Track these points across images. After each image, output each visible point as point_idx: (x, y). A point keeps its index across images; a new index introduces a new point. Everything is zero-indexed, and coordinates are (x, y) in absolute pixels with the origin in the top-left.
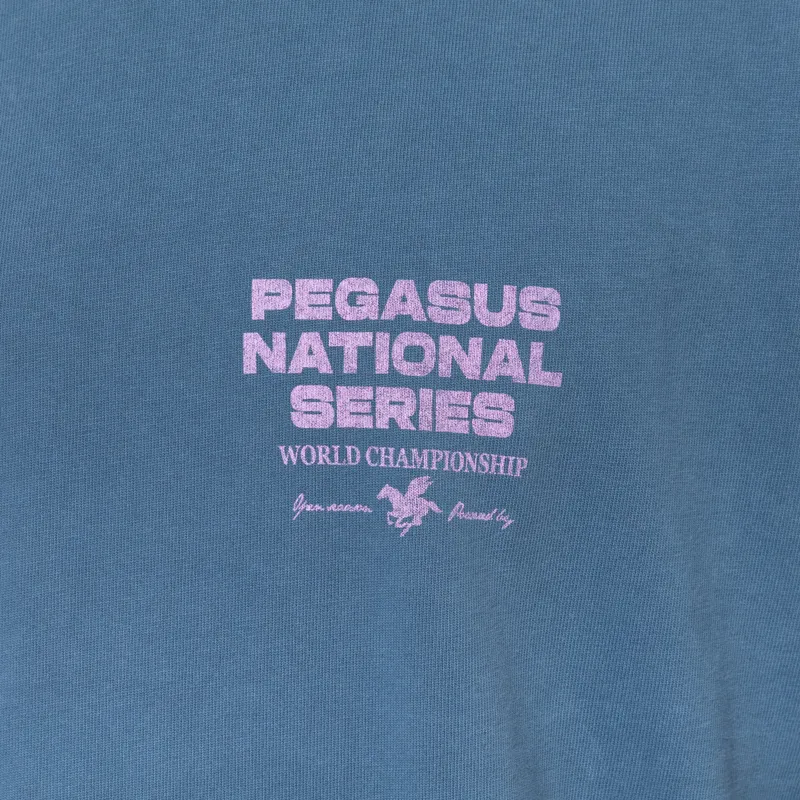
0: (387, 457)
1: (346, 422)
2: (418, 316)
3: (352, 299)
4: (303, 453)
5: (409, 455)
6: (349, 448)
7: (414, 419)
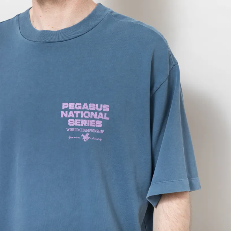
0: (82, 130)
1: (77, 125)
2: (87, 109)
3: (77, 106)
4: (70, 129)
5: (86, 130)
6: (77, 129)
7: (87, 124)
